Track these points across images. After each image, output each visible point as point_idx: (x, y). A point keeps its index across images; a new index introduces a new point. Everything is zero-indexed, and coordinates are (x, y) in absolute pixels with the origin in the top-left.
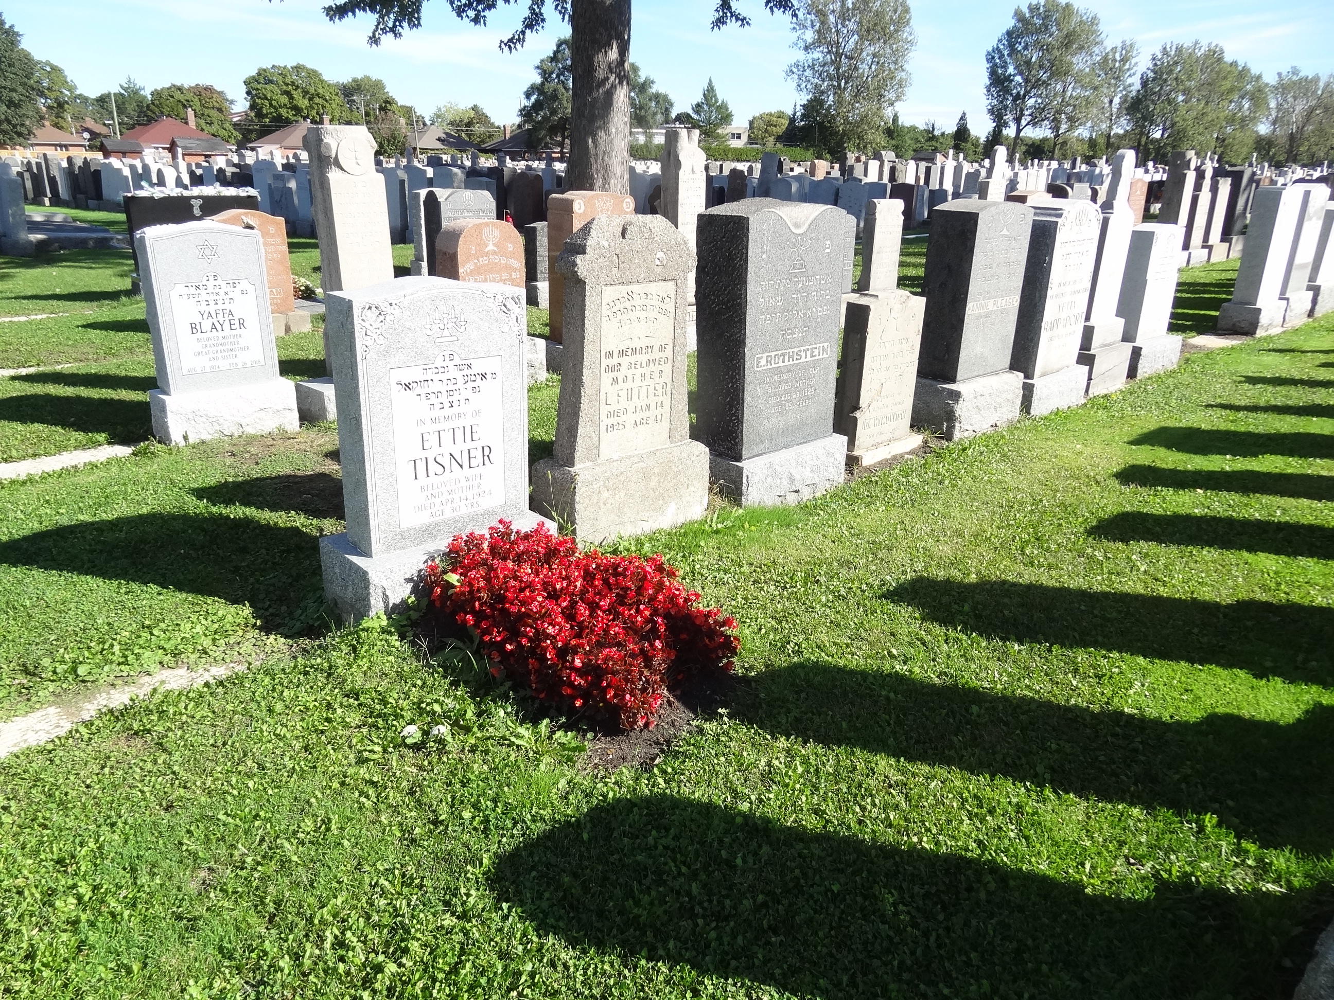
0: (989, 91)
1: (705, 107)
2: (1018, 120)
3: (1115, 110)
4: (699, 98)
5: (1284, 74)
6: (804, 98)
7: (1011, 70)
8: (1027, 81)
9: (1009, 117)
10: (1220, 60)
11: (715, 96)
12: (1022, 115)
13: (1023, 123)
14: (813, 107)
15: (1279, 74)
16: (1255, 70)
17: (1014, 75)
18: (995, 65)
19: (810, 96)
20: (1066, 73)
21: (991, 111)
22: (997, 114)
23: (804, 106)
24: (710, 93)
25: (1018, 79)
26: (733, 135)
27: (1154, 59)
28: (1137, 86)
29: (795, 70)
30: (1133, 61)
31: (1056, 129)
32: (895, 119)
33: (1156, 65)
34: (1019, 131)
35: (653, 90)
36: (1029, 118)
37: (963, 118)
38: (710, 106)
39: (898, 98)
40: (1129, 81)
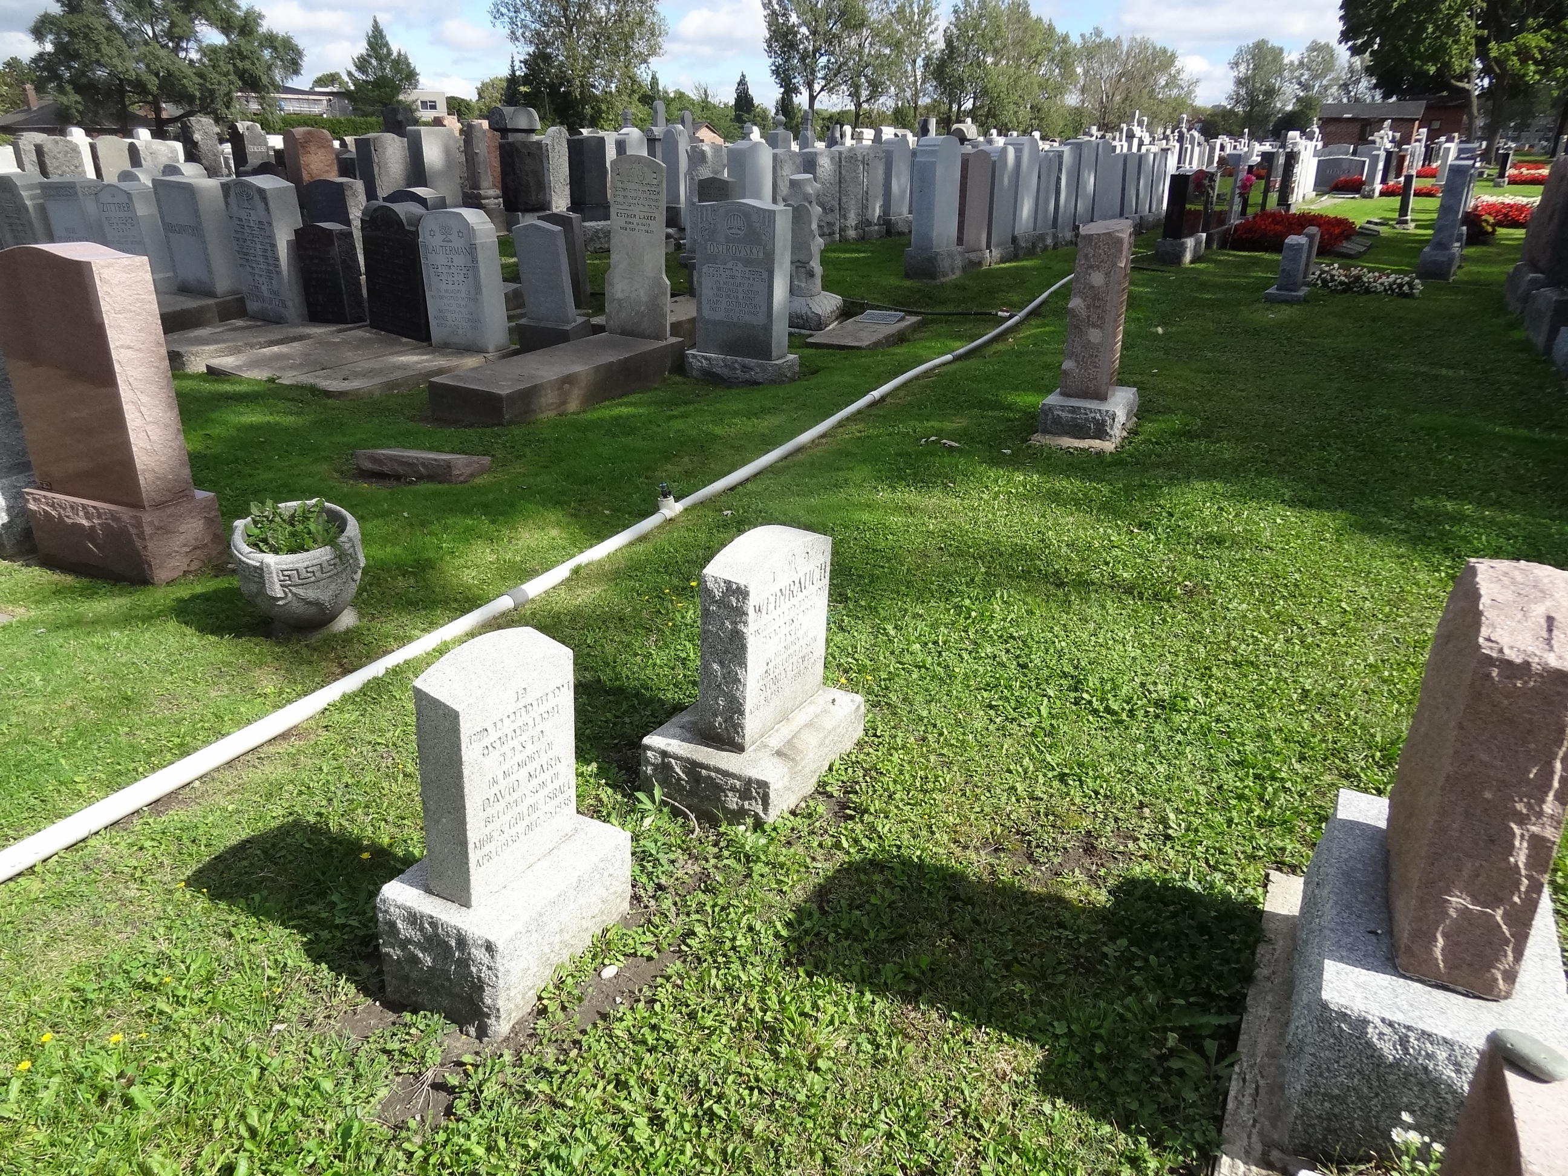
0: (770, 46)
1: (374, 62)
2: (810, 85)
3: (919, 73)
4: (361, 48)
5: (1088, 35)
6: (523, 51)
7: (794, 19)
8: (814, 33)
9: (798, 80)
10: (1026, 14)
11: (386, 45)
12: (815, 78)
13: (817, 87)
14: (538, 61)
15: (1083, 36)
16: (1060, 29)
17: (800, 25)
18: (774, 12)
19: (531, 49)
20: (862, 25)
21: (776, 72)
22: (783, 76)
23: (525, 62)
24: (377, 40)
25: (804, 30)
26: (424, 103)
27: (955, 12)
28: (941, 45)
29: (504, 10)
30: (934, 13)
31: (855, 95)
32: (654, 81)
33: (958, 18)
34: (812, 98)
35: (265, 26)
36: (823, 83)
37: (742, 82)
38: (380, 59)
39: (653, 51)
40: (932, 38)
